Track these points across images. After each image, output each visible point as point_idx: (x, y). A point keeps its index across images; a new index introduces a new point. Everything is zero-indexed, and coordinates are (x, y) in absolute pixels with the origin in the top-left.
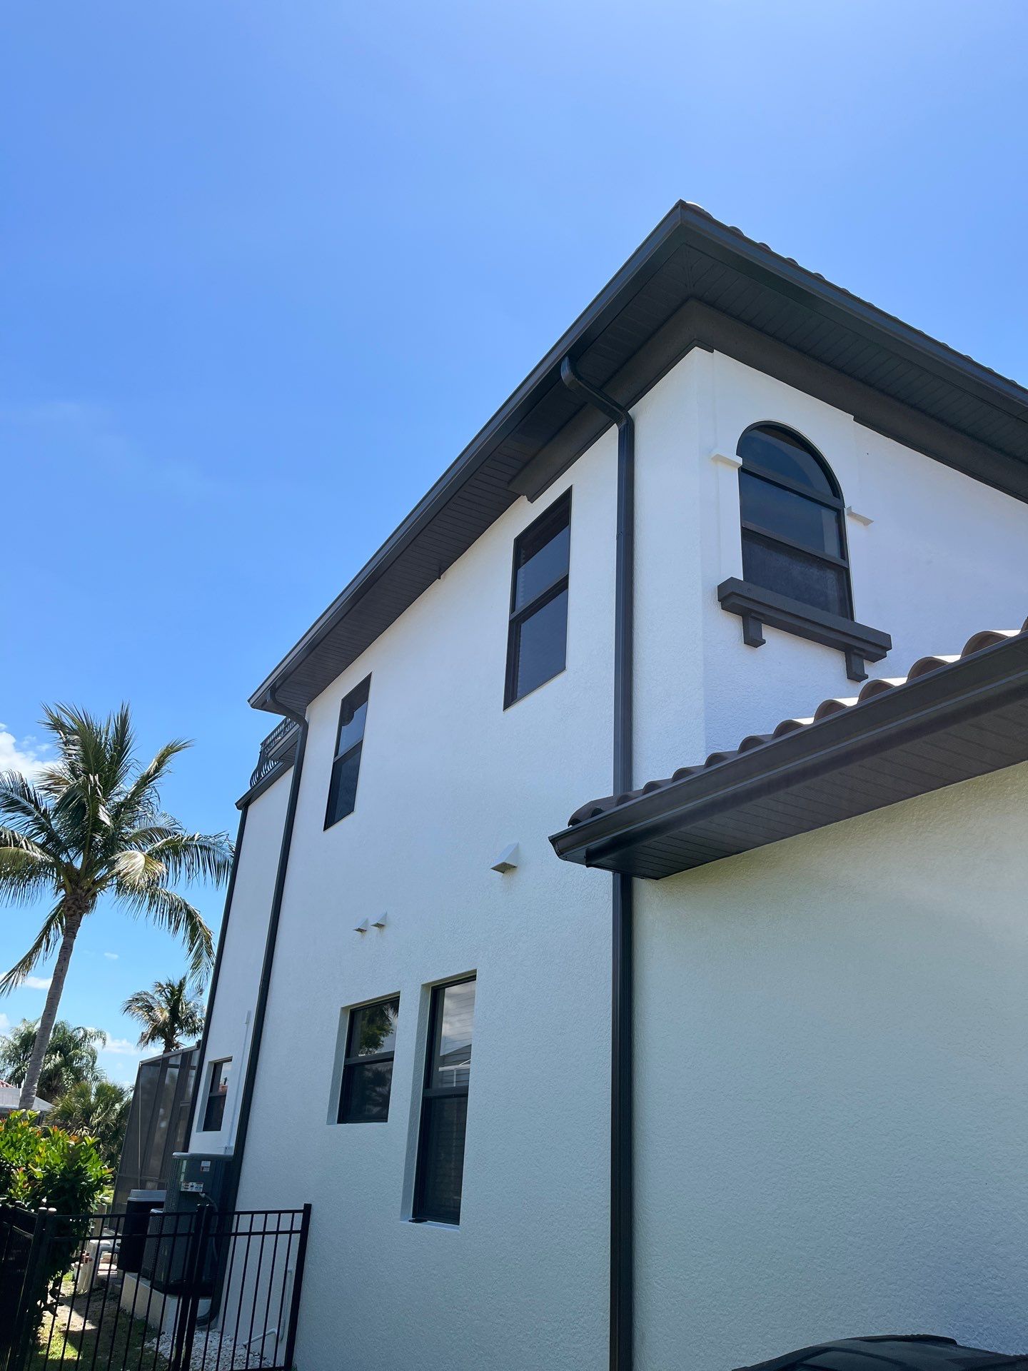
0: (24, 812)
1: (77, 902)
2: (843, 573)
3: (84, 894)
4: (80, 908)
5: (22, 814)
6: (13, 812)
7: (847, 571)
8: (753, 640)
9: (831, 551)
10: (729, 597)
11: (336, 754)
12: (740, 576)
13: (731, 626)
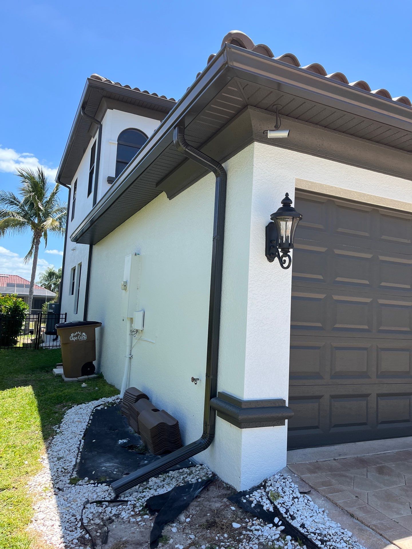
0: (16, 205)
1: (38, 234)
3: (39, 231)
4: (39, 236)
5: (16, 206)
6: (12, 205)
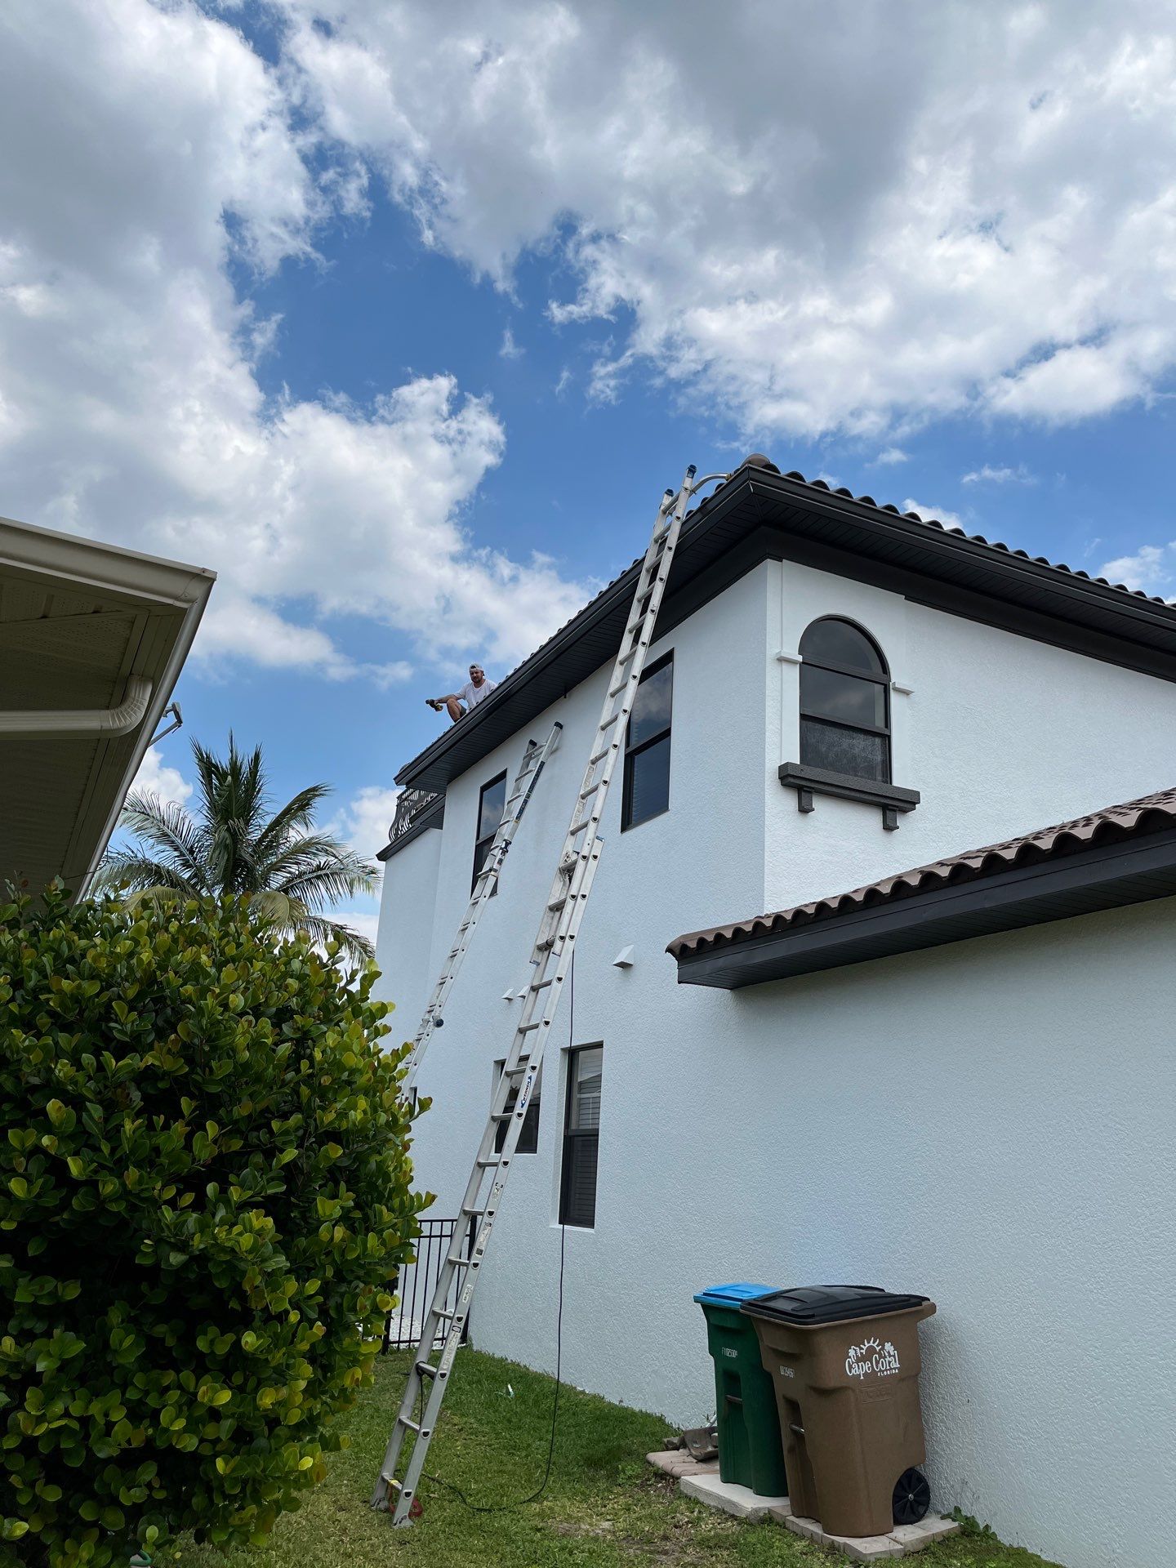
2: (886, 739)
7: (889, 737)
8: (804, 810)
9: (879, 723)
10: (788, 778)
11: (478, 838)
12: (796, 759)
13: (790, 801)
